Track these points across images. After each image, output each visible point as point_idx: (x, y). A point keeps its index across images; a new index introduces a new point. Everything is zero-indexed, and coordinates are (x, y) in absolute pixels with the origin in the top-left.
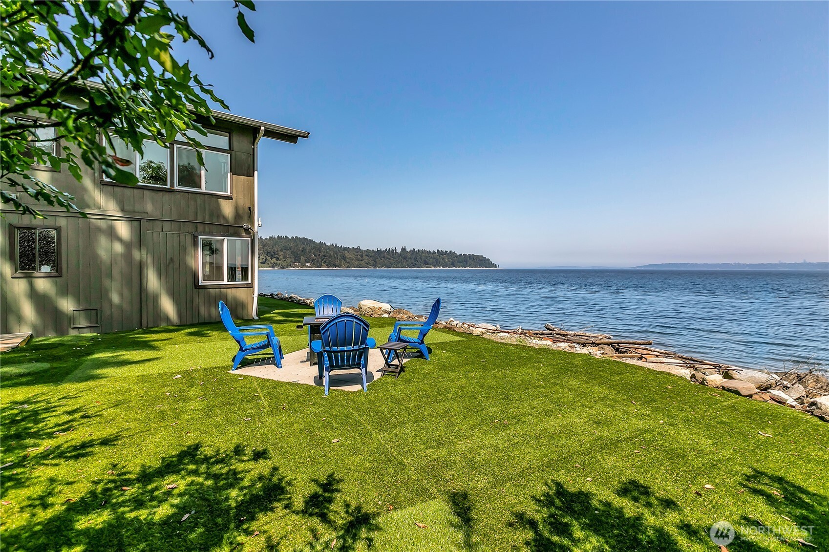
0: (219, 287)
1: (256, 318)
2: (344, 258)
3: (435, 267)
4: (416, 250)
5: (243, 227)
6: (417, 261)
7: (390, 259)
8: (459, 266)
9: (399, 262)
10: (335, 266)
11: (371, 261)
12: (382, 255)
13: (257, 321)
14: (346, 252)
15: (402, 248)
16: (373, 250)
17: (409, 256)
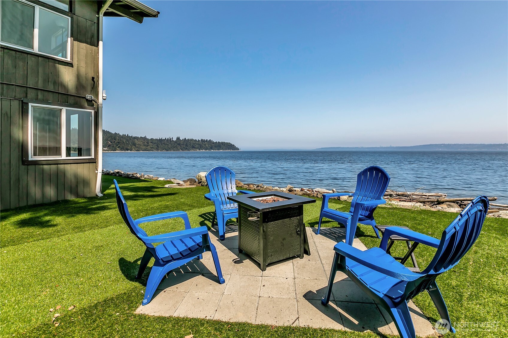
0: (56, 163)
1: (100, 195)
2: (134, 144)
3: (199, 150)
4: (186, 139)
5: (85, 98)
6: (188, 146)
7: (168, 145)
8: (215, 149)
9: (175, 147)
10: (127, 150)
11: (155, 146)
12: (163, 142)
13: (101, 198)
14: (135, 140)
15: (177, 138)
16: (156, 139)
17: (182, 143)
